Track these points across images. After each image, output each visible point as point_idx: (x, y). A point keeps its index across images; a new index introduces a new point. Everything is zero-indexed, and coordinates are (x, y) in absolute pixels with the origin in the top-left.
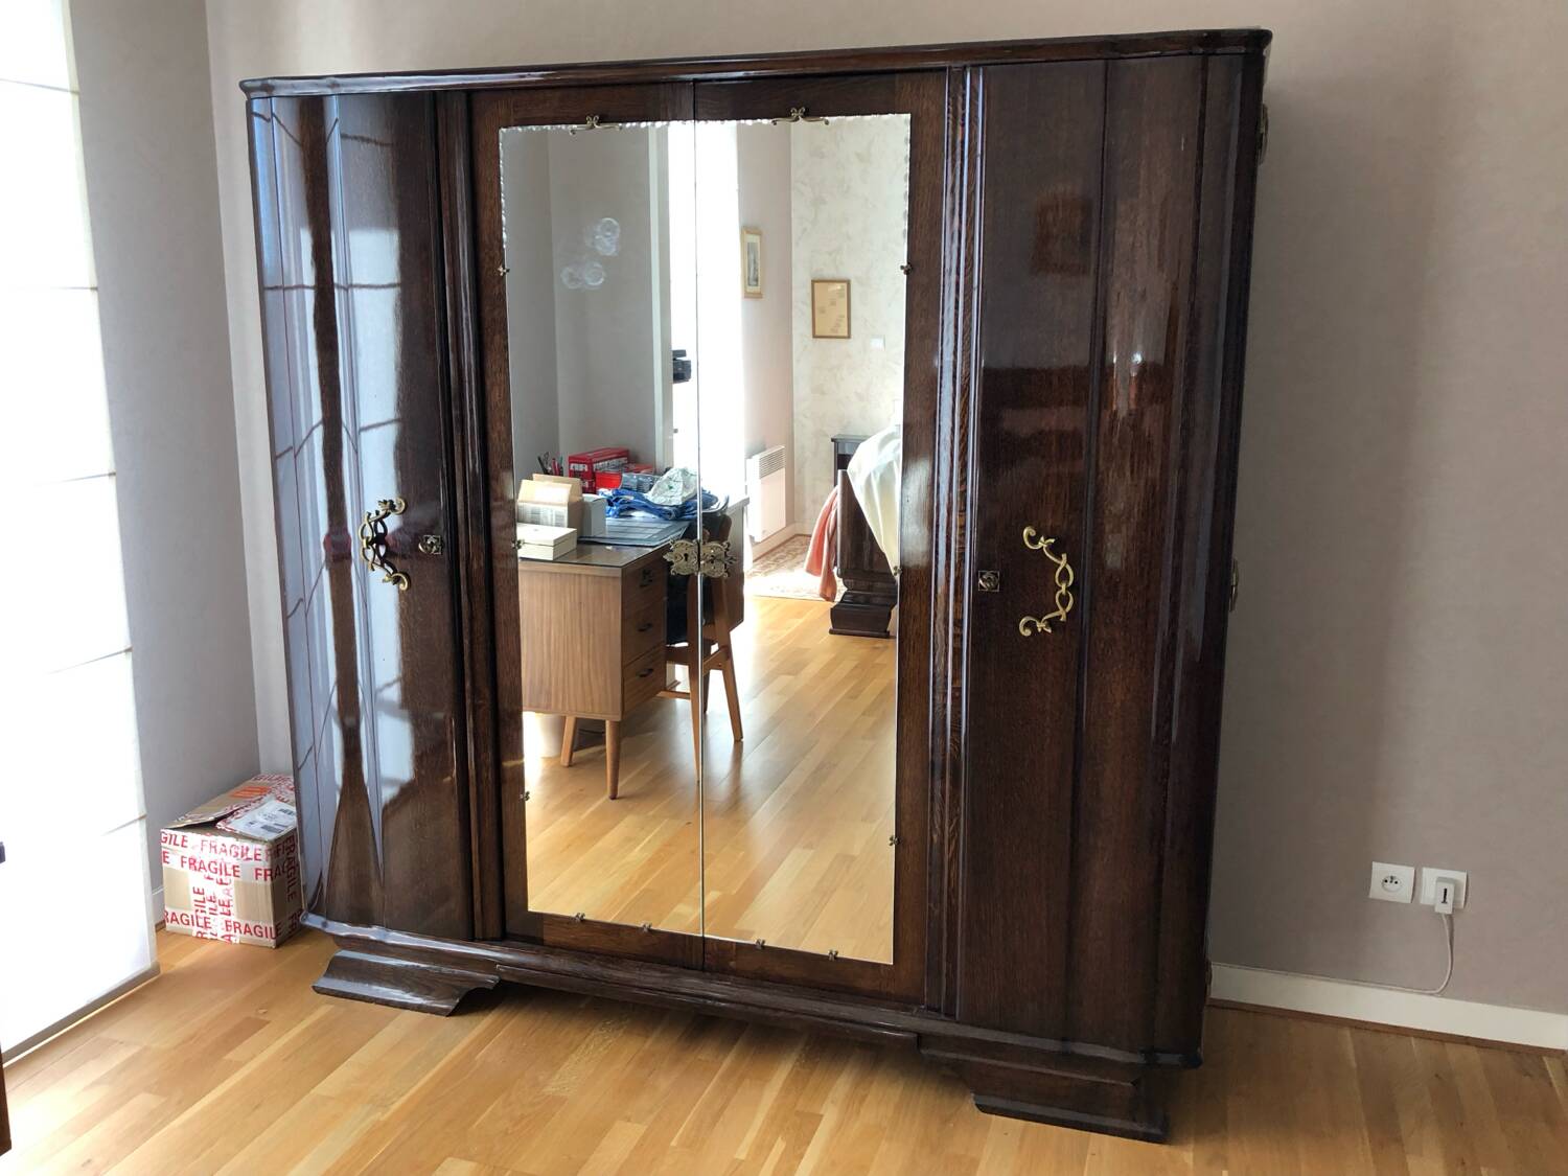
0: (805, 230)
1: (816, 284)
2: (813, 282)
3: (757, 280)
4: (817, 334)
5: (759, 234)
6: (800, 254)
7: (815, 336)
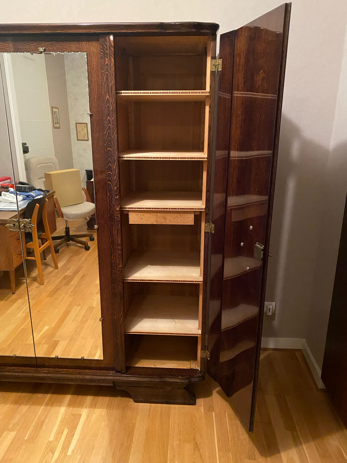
0: (72, 108)
1: (77, 124)
2: (76, 123)
3: (58, 123)
4: (79, 139)
5: (58, 108)
6: (71, 115)
7: (78, 140)
